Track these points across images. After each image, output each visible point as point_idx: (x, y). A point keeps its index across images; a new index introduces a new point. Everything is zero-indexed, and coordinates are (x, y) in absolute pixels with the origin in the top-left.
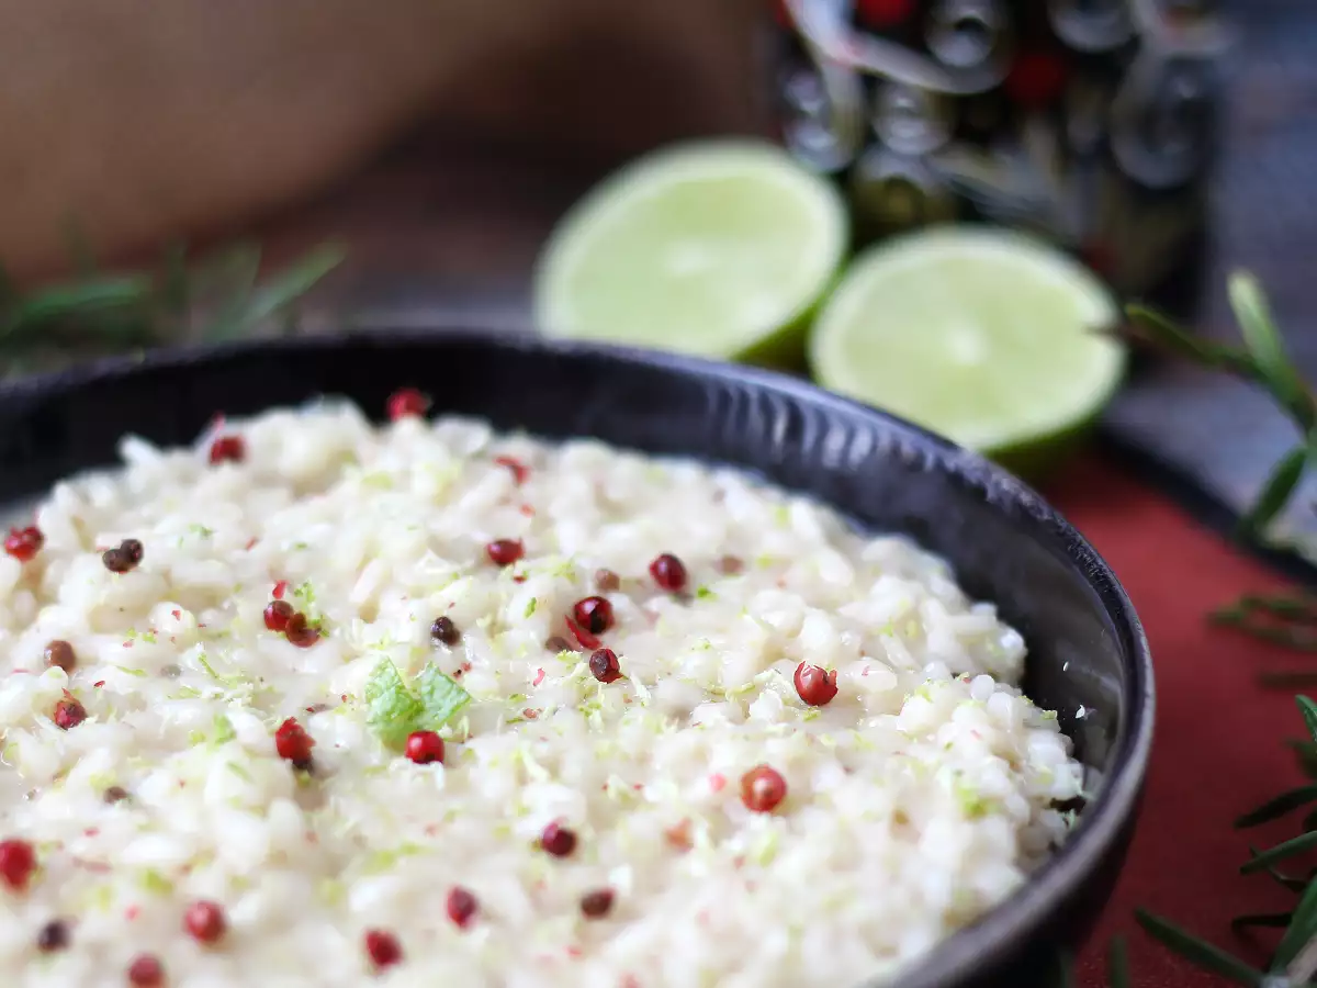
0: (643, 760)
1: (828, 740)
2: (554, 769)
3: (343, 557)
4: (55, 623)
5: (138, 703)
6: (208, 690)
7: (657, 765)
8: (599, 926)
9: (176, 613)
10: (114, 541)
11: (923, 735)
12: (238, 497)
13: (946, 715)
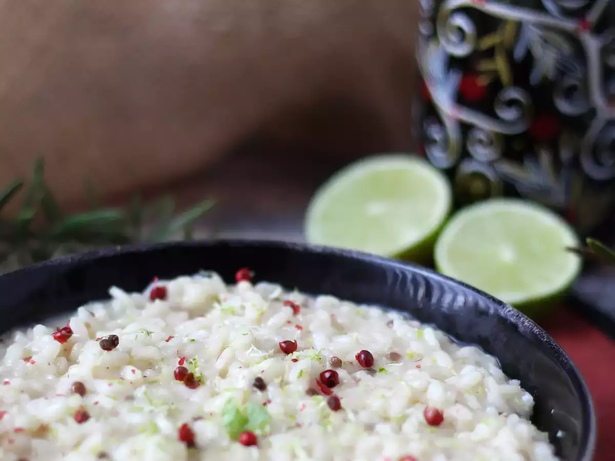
0: (351, 449)
1: (439, 443)
2: (309, 451)
3: (213, 346)
4: (77, 373)
5: (115, 413)
6: (147, 408)
7: (358, 452)
9: (133, 371)
10: (105, 335)
11: (483, 442)
12: (163, 315)
13: (495, 434)
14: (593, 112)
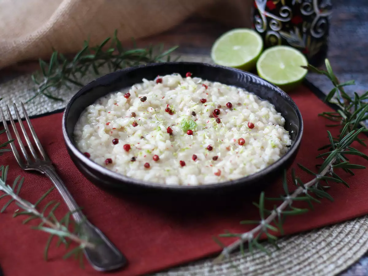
0: (223, 136)
1: (252, 134)
2: (210, 137)
3: (178, 101)
4: (132, 109)
5: (146, 123)
6: (157, 122)
7: (226, 137)
8: (215, 162)
9: (152, 109)
10: (142, 96)
11: (267, 134)
12: (161, 89)
13: (271, 131)
14: (315, 14)
